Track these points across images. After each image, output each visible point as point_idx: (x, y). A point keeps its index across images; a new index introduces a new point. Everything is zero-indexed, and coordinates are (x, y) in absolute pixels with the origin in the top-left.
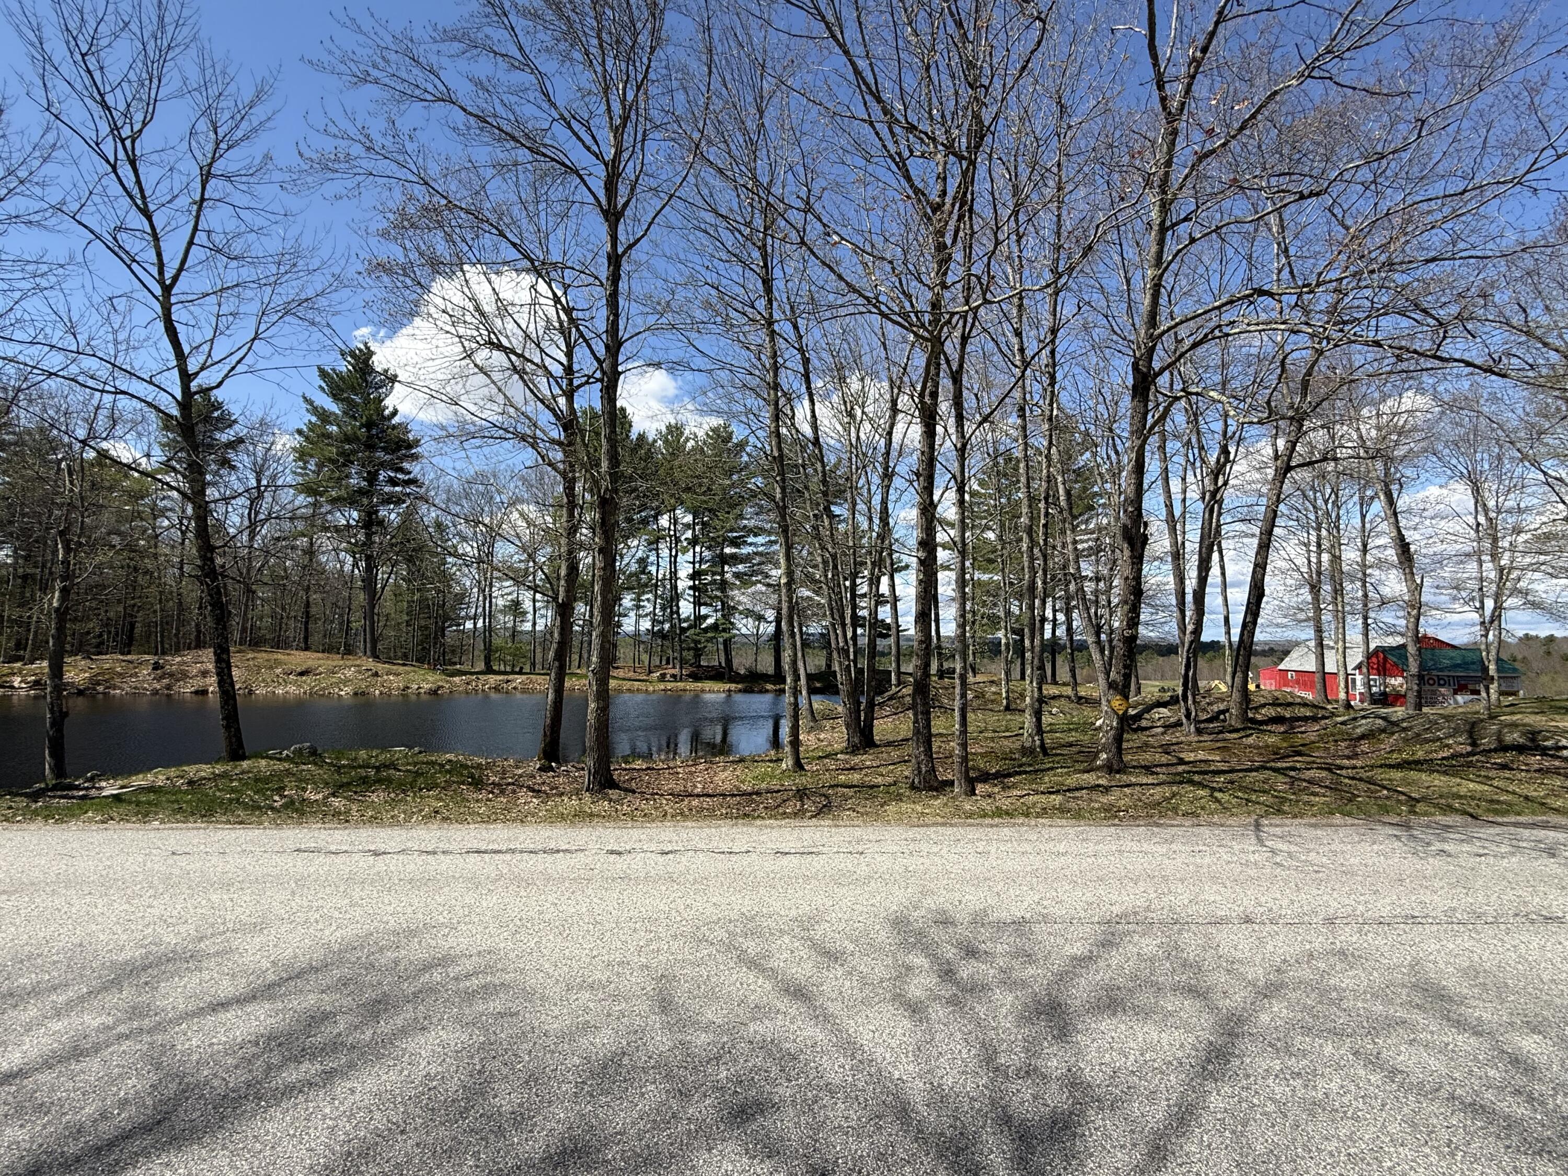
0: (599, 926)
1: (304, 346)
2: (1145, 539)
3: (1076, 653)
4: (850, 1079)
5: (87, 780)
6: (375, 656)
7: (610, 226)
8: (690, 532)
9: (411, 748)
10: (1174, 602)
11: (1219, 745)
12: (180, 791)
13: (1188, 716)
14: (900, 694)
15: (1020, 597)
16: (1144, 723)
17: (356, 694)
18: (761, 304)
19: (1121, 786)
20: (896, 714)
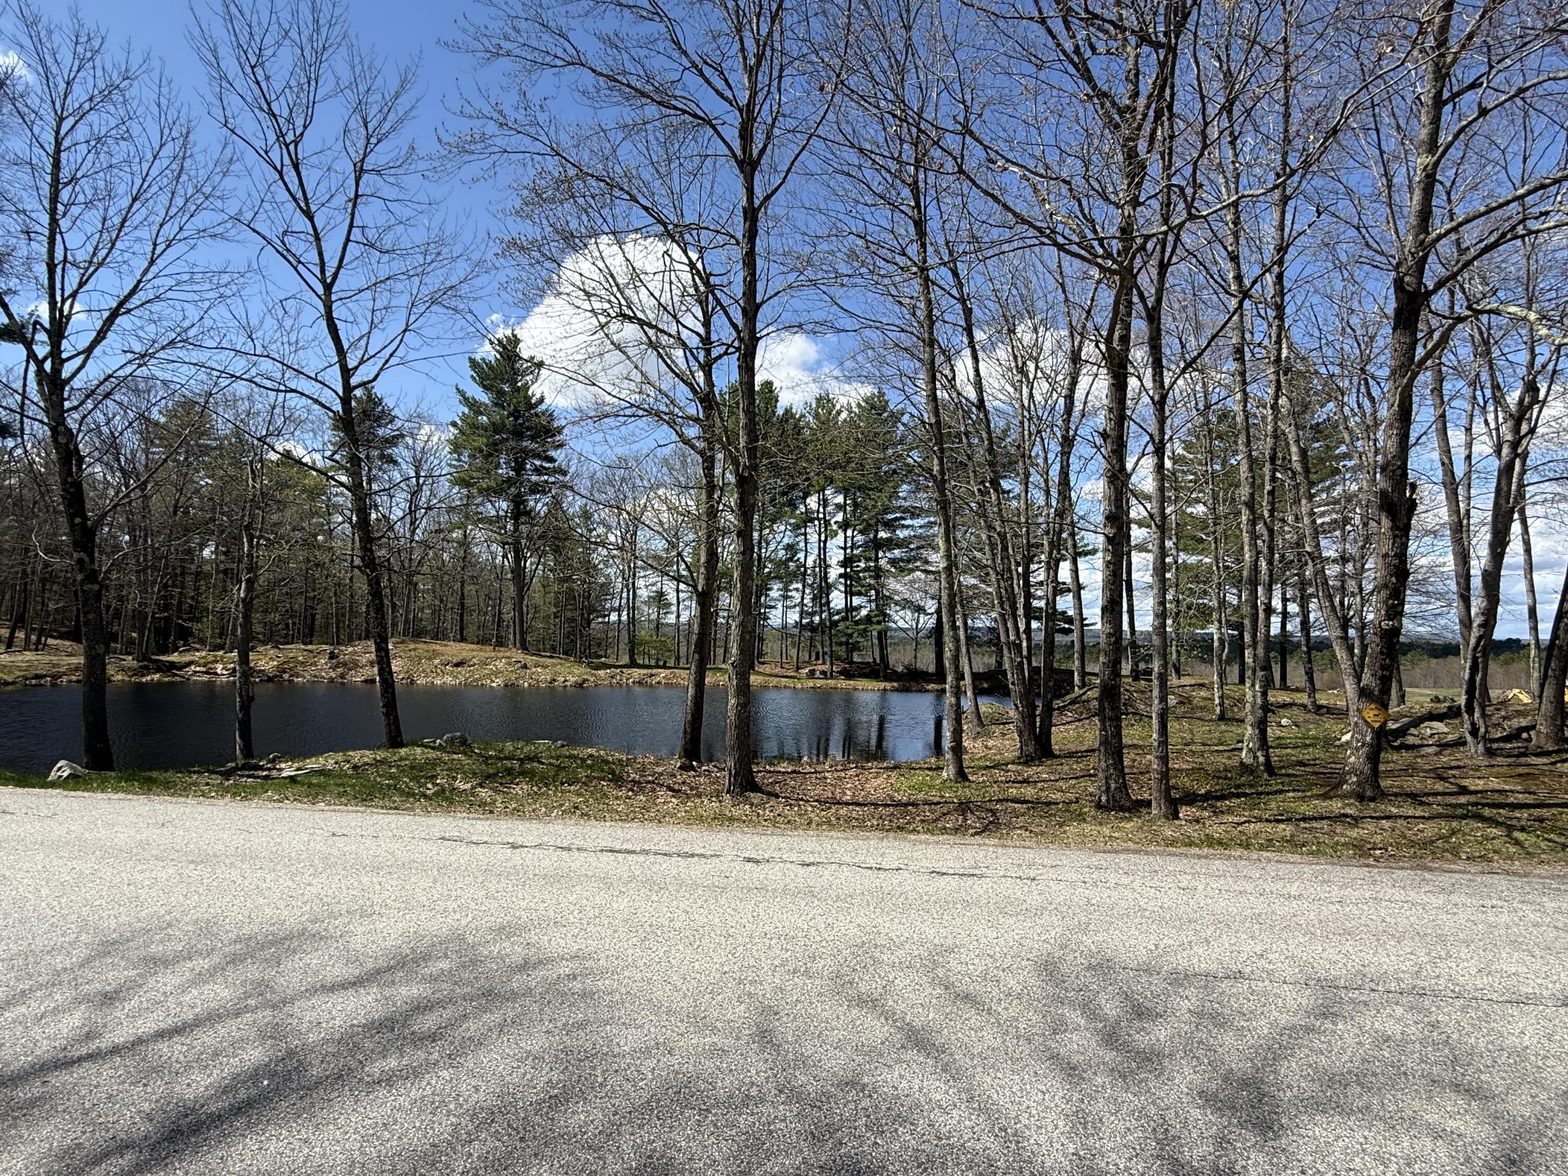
0: (731, 940)
1: (449, 335)
2: (1412, 505)
3: (1314, 653)
4: (1013, 1146)
5: (269, 762)
6: (524, 648)
7: (745, 178)
8: (841, 514)
9: (555, 741)
10: (1454, 587)
11: (1521, 770)
12: (346, 775)
13: (1474, 732)
14: (1084, 697)
15: (1237, 582)
16: (1411, 740)
17: (506, 685)
18: (913, 250)
19: (1378, 818)
20: (1079, 720)
